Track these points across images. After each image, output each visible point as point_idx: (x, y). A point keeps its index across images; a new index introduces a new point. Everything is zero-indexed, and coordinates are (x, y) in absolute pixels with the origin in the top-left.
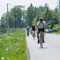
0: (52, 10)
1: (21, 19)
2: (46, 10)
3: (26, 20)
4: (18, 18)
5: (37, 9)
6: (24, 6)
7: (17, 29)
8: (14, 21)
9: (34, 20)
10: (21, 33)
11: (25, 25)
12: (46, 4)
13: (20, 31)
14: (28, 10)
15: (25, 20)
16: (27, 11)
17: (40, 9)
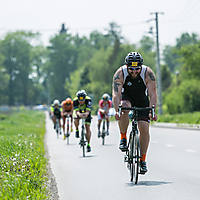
0: (131, 43)
1: (30, 77)
2: (113, 44)
3: (46, 78)
4: (17, 72)
5: (81, 40)
6: (38, 34)
7: (15, 108)
8: (7, 81)
9: (72, 78)
10: (28, 122)
11: (43, 96)
12: (112, 25)
13: (26, 117)
14: (50, 45)
15: (41, 80)
16: (49, 48)
17: (93, 43)
